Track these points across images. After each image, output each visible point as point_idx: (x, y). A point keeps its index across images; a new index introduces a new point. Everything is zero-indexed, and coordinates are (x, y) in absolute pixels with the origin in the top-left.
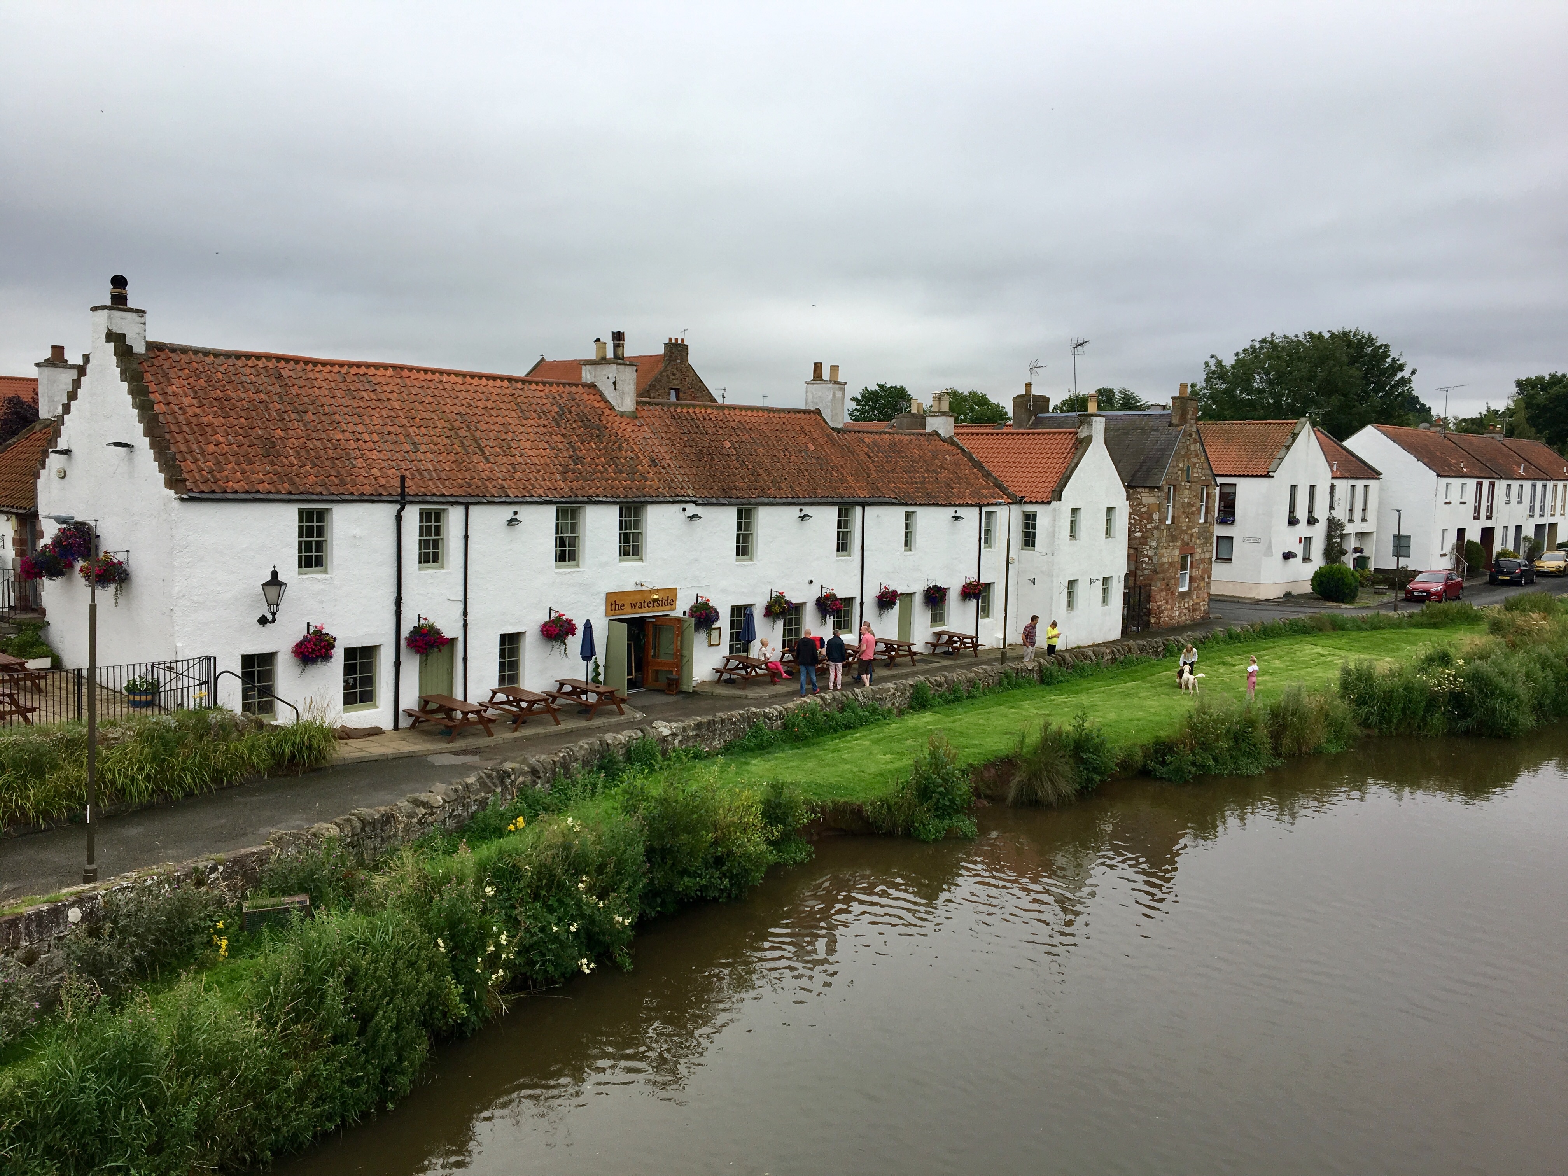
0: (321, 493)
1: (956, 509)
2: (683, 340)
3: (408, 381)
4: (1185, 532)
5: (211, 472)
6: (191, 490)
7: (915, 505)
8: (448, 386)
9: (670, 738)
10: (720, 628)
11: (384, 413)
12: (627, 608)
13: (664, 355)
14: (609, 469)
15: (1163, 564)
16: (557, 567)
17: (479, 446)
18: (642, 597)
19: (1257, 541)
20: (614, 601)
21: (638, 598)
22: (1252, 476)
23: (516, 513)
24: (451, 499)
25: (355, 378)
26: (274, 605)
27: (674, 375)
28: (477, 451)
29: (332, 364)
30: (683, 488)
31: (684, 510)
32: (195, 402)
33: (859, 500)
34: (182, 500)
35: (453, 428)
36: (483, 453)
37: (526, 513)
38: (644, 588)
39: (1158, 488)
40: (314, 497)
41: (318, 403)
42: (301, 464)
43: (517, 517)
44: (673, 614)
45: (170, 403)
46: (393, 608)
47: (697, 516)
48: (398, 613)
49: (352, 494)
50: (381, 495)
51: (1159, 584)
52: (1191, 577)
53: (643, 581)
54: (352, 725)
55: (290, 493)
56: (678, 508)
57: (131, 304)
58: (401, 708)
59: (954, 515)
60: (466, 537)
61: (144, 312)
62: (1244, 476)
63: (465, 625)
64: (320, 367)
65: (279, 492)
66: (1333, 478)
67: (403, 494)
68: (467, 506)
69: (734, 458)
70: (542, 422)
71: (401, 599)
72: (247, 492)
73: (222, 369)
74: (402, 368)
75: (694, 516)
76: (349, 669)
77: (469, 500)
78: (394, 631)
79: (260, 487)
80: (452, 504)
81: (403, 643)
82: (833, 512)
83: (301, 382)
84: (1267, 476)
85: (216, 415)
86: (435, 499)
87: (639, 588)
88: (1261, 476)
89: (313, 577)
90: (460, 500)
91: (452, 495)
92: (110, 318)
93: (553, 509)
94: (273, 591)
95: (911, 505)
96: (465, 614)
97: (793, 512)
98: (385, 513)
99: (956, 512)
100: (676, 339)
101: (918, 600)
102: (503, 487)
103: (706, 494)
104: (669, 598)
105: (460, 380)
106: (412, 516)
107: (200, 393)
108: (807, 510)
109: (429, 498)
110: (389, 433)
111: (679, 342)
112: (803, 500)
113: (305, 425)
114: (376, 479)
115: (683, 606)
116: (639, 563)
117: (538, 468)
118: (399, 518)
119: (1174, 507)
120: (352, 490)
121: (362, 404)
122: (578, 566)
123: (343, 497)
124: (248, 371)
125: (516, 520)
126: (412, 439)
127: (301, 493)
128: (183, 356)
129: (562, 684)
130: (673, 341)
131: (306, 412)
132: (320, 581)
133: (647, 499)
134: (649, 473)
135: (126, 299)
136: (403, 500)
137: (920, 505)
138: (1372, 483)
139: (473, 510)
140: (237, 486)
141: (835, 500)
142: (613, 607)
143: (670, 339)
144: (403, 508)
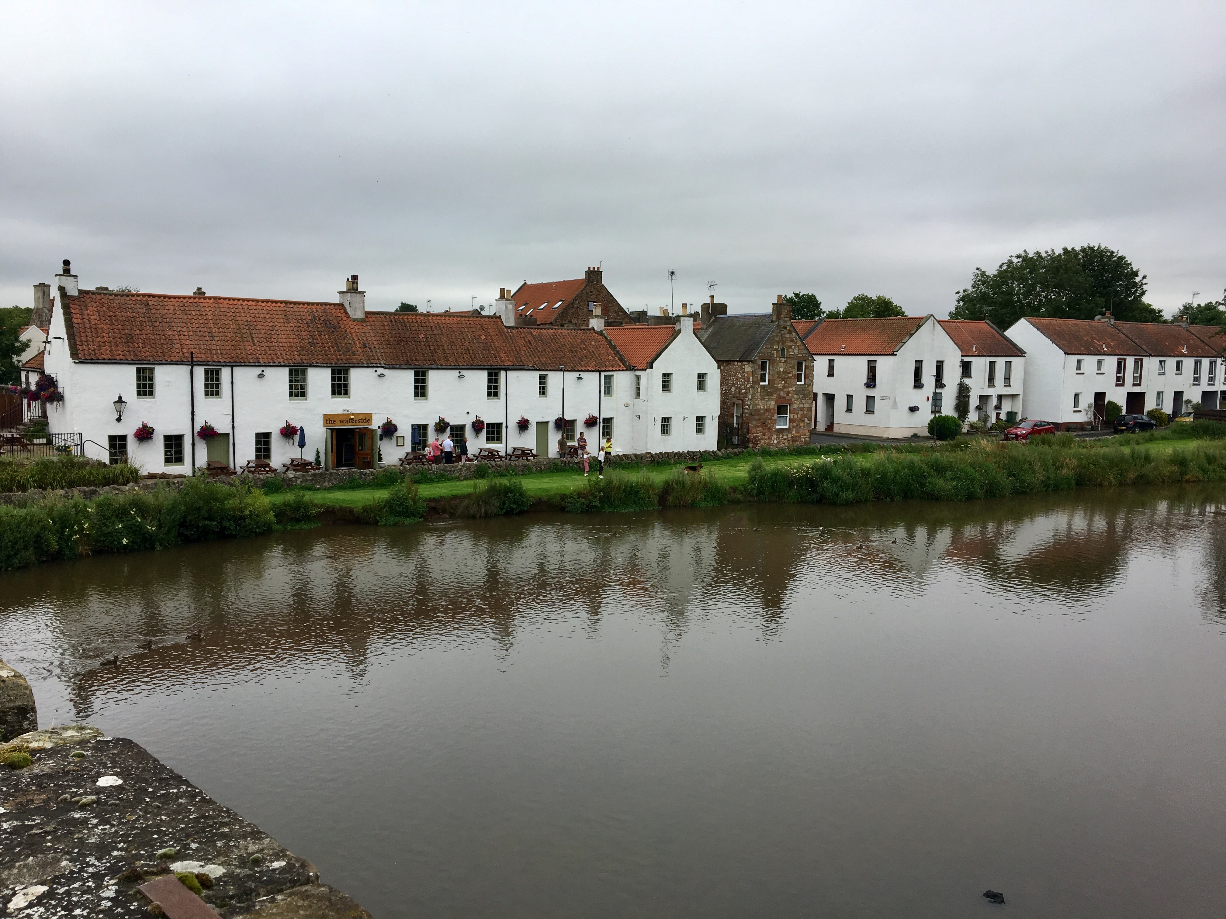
0: (149, 360)
1: (580, 373)
2: (598, 268)
3: (221, 306)
4: (782, 390)
5: (94, 350)
6: (81, 358)
7: (547, 370)
8: (246, 307)
9: (294, 479)
10: (404, 437)
11: (201, 322)
12: (338, 423)
13: (585, 279)
14: (332, 350)
15: (758, 410)
16: (290, 400)
17: (252, 338)
18: (347, 418)
19: (888, 399)
20: (328, 419)
21: (344, 418)
22: (885, 355)
23: (263, 371)
24: (223, 364)
25: (191, 304)
26: (120, 413)
27: (591, 292)
28: (250, 339)
29: (179, 297)
30: (378, 359)
31: (376, 371)
32: (98, 318)
33: (504, 367)
34: (75, 362)
35: (240, 328)
36: (253, 340)
37: (269, 371)
38: (349, 413)
39: (751, 361)
40: (145, 362)
41: (165, 317)
42: (144, 346)
43: (264, 373)
44: (370, 427)
45: (84, 318)
46: (190, 416)
47: (383, 374)
48: (193, 419)
49: (167, 361)
50: (183, 361)
51: (754, 422)
52: (789, 419)
53: (348, 409)
54: (169, 473)
55: (132, 360)
56: (371, 370)
57: (72, 273)
58: (196, 467)
59: (578, 376)
60: (232, 383)
61: (77, 276)
62: (880, 355)
63: (233, 427)
64: (172, 299)
65: (127, 360)
66: (962, 356)
67: (192, 361)
68: (232, 367)
69: (423, 344)
70: (299, 324)
71: (194, 412)
72: (110, 359)
73: (117, 302)
74: (220, 298)
75: (381, 374)
76: (167, 446)
77: (234, 364)
78: (191, 428)
79: (118, 358)
80: (223, 366)
81: (196, 434)
82: (484, 375)
83: (159, 307)
84: (893, 355)
85: (107, 324)
86: (214, 364)
87: (346, 412)
88: (889, 355)
89: (146, 401)
90: (228, 364)
91: (224, 362)
92: (60, 280)
93: (287, 370)
94: (118, 405)
95: (543, 370)
96: (233, 422)
97: (455, 373)
98: (184, 370)
99: (580, 375)
100: (594, 268)
101: (551, 425)
102: (258, 358)
103: (394, 363)
104: (368, 418)
105: (254, 304)
106: (200, 372)
107: (102, 314)
108: (463, 372)
109: (210, 363)
110: (200, 331)
111: (596, 269)
112: (461, 367)
113: (153, 328)
114: (183, 354)
115: (377, 423)
116: (348, 399)
117: (285, 348)
118: (192, 373)
119: (769, 374)
120: (167, 359)
121: (190, 317)
122: (306, 400)
123: (162, 362)
124: (131, 302)
125: (262, 375)
126: (212, 334)
127: (139, 360)
128: (98, 296)
129: (293, 461)
130: (592, 269)
131: (156, 322)
132: (148, 402)
133: (350, 365)
134: (358, 351)
135: (69, 270)
136: (193, 364)
137: (550, 370)
138: (1015, 361)
139: (235, 369)
140: (105, 357)
141: (487, 367)
142: (328, 422)
143: (589, 268)
144: (192, 368)
